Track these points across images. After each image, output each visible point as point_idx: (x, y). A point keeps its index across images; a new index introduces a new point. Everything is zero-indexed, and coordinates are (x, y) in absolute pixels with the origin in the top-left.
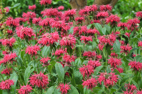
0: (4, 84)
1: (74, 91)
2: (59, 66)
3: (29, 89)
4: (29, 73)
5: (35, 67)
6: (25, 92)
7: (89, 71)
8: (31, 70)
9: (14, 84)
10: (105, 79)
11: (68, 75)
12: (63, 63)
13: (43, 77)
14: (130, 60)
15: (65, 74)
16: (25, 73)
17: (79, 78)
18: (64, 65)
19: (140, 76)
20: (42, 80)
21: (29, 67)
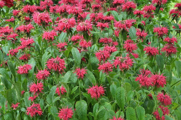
0: (22, 68)
1: (90, 75)
2: (76, 51)
3: (46, 73)
4: (47, 59)
5: (52, 52)
6: (42, 77)
7: (105, 55)
8: (48, 55)
9: (31, 69)
10: (121, 63)
11: (85, 61)
12: (80, 49)
13: (60, 61)
14: (145, 46)
15: (82, 60)
16: (43, 58)
17: (95, 64)
18: (80, 50)
19: (155, 62)
20: (58, 64)
21: (46, 53)
